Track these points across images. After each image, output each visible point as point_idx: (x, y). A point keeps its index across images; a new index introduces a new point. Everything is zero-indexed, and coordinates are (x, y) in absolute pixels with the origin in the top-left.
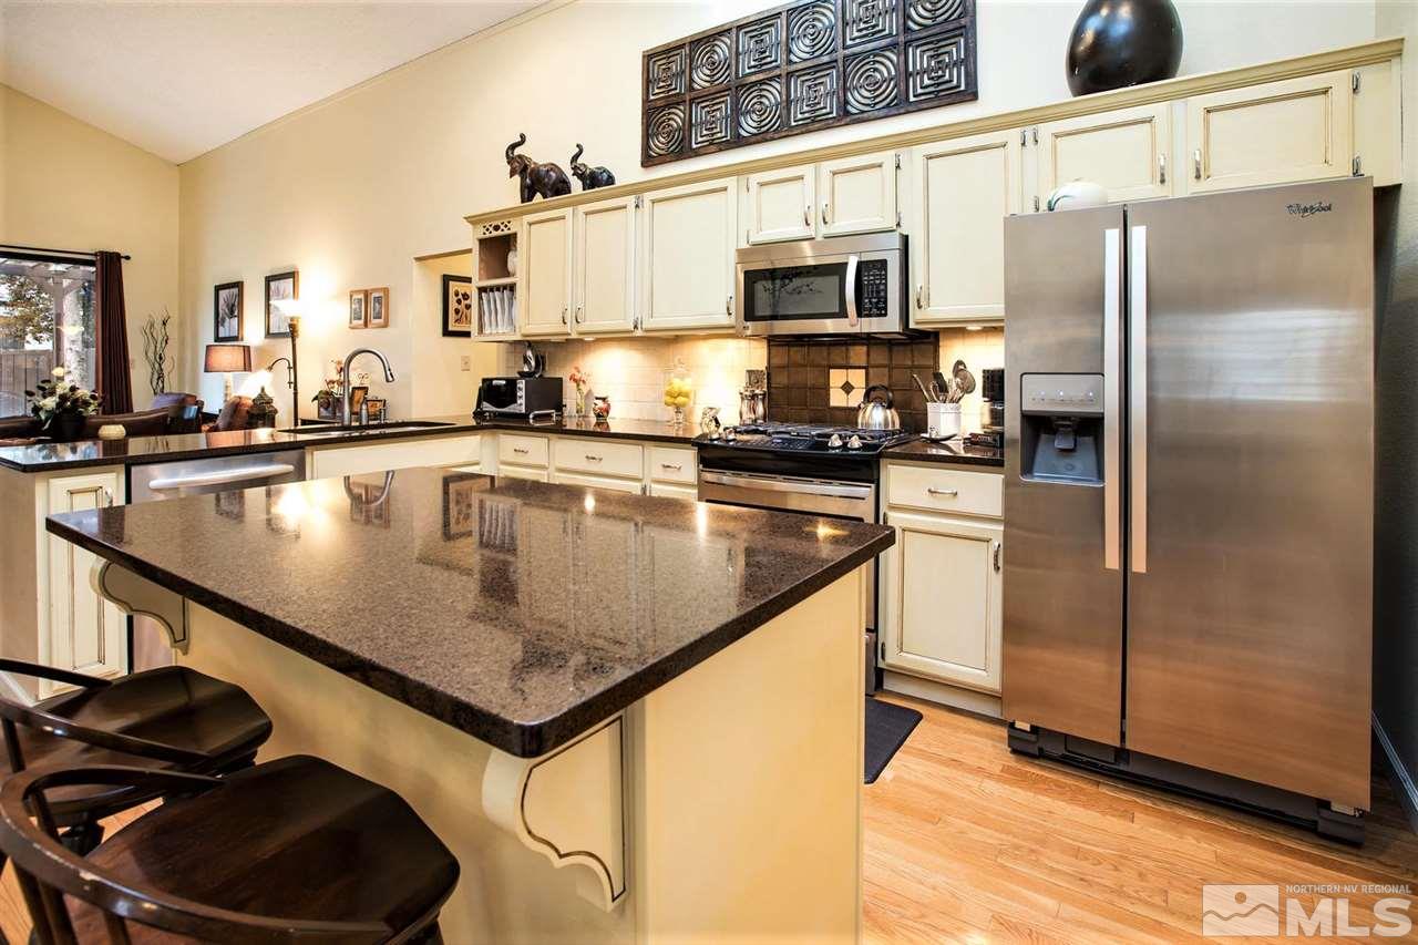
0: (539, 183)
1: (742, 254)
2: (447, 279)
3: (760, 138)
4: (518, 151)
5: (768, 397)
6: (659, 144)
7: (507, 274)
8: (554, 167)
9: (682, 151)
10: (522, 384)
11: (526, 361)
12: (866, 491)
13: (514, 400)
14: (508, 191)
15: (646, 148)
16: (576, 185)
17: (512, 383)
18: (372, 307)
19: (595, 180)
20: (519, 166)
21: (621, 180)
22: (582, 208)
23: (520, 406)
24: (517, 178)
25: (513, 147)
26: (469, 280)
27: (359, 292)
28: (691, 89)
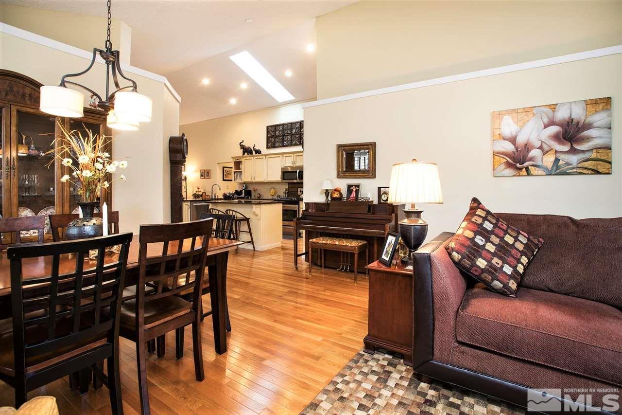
0: (247, 151)
1: (282, 168)
2: (224, 168)
3: (287, 146)
4: (242, 144)
5: (288, 193)
6: (270, 145)
7: (239, 169)
8: (249, 147)
9: (274, 147)
10: (243, 191)
11: (244, 186)
12: (297, 206)
13: (242, 194)
14: (240, 152)
15: (267, 145)
16: (254, 152)
17: (241, 191)
18: (205, 174)
19: (258, 152)
20: (242, 147)
21: (262, 153)
22: (255, 157)
23: (243, 195)
24: (242, 149)
25: (241, 143)
26: (232, 168)
27: (202, 170)
28: (275, 135)
